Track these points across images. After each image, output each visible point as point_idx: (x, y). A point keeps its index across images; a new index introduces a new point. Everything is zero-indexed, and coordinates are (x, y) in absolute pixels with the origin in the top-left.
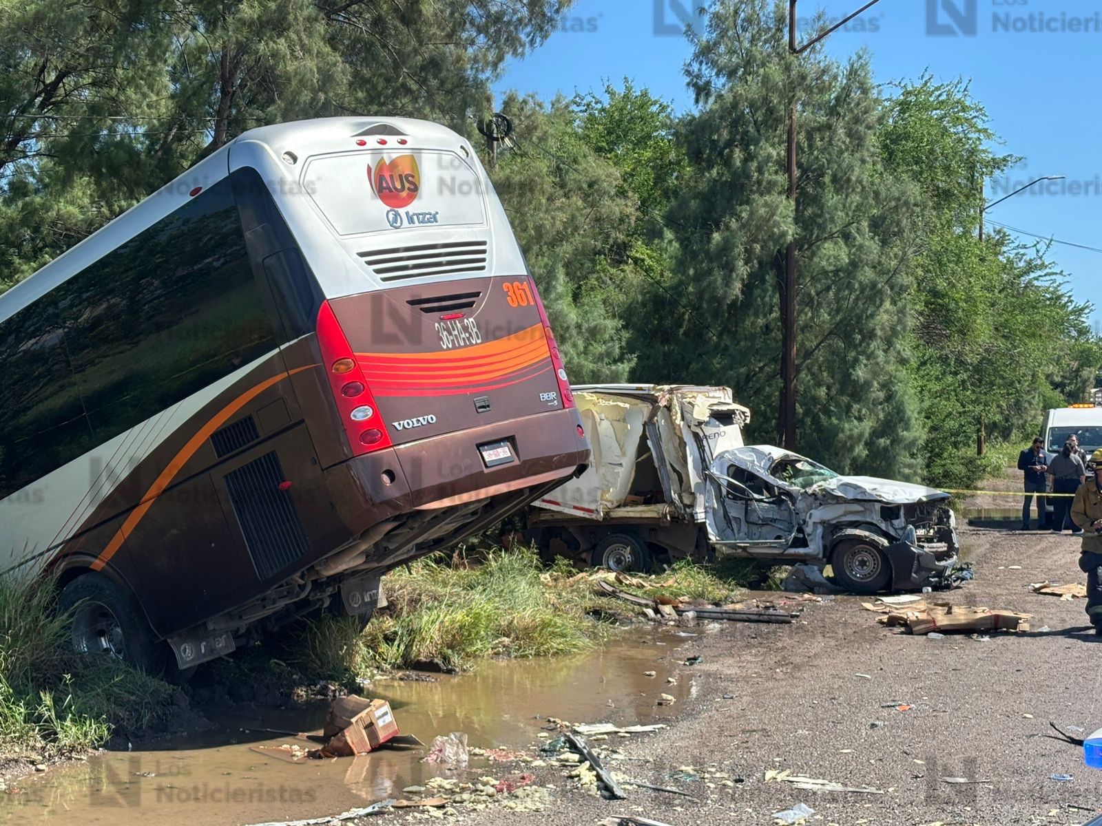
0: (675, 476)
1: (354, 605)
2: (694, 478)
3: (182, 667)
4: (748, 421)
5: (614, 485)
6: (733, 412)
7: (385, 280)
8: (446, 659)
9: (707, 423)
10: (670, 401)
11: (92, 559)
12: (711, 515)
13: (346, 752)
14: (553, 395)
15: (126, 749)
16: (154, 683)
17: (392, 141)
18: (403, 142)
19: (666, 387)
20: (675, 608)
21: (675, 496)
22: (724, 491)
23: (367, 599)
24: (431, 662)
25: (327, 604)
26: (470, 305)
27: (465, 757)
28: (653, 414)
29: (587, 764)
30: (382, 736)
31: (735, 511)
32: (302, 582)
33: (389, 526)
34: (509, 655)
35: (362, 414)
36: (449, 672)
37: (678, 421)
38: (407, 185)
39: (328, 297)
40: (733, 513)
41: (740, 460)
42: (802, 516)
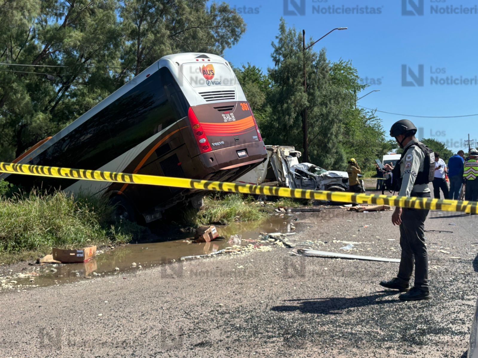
0: (279, 173)
1: (195, 205)
2: (285, 173)
3: (147, 222)
4: (301, 156)
5: (261, 176)
6: (296, 153)
7: (207, 101)
8: (222, 221)
9: (288, 157)
10: (277, 150)
11: (117, 191)
12: (290, 184)
13: (204, 241)
14: (256, 137)
15: (136, 243)
16: (140, 227)
17: (206, 60)
18: (209, 60)
19: (276, 146)
20: (285, 209)
21: (280, 179)
22: (294, 176)
23: (199, 203)
24: (218, 222)
25: (187, 204)
26: (232, 109)
27: (240, 241)
28: (272, 154)
29: (279, 240)
30: (214, 237)
31: (298, 182)
32: (183, 195)
33: (212, 175)
34: (240, 220)
35: (203, 141)
36: (224, 224)
37: (280, 156)
38: (211, 73)
39: (191, 105)
40: (297, 183)
41: (299, 167)
42: (318, 183)
